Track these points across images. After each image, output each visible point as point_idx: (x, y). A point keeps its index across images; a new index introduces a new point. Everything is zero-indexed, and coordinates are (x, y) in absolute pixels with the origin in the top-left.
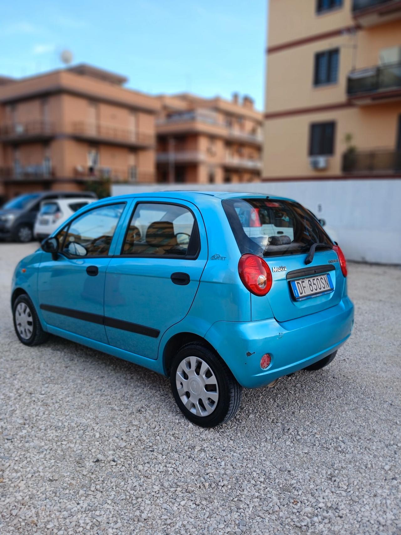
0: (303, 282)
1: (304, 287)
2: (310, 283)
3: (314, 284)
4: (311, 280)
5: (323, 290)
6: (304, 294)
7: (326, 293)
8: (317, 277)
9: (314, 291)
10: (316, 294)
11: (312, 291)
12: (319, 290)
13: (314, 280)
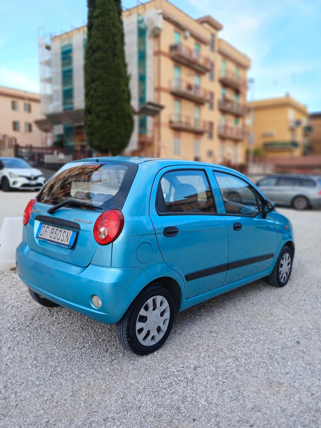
0: (48, 227)
1: (46, 232)
2: (53, 231)
3: (56, 233)
4: (55, 230)
5: (60, 241)
6: (42, 236)
7: (61, 245)
8: (61, 229)
9: (52, 239)
10: (52, 241)
11: (51, 237)
12: (56, 240)
13: (57, 230)
